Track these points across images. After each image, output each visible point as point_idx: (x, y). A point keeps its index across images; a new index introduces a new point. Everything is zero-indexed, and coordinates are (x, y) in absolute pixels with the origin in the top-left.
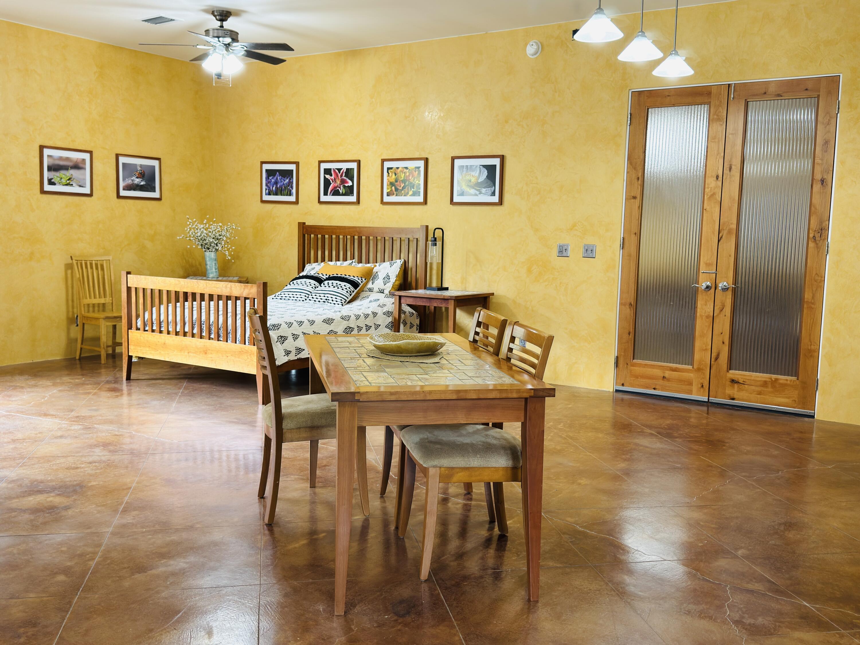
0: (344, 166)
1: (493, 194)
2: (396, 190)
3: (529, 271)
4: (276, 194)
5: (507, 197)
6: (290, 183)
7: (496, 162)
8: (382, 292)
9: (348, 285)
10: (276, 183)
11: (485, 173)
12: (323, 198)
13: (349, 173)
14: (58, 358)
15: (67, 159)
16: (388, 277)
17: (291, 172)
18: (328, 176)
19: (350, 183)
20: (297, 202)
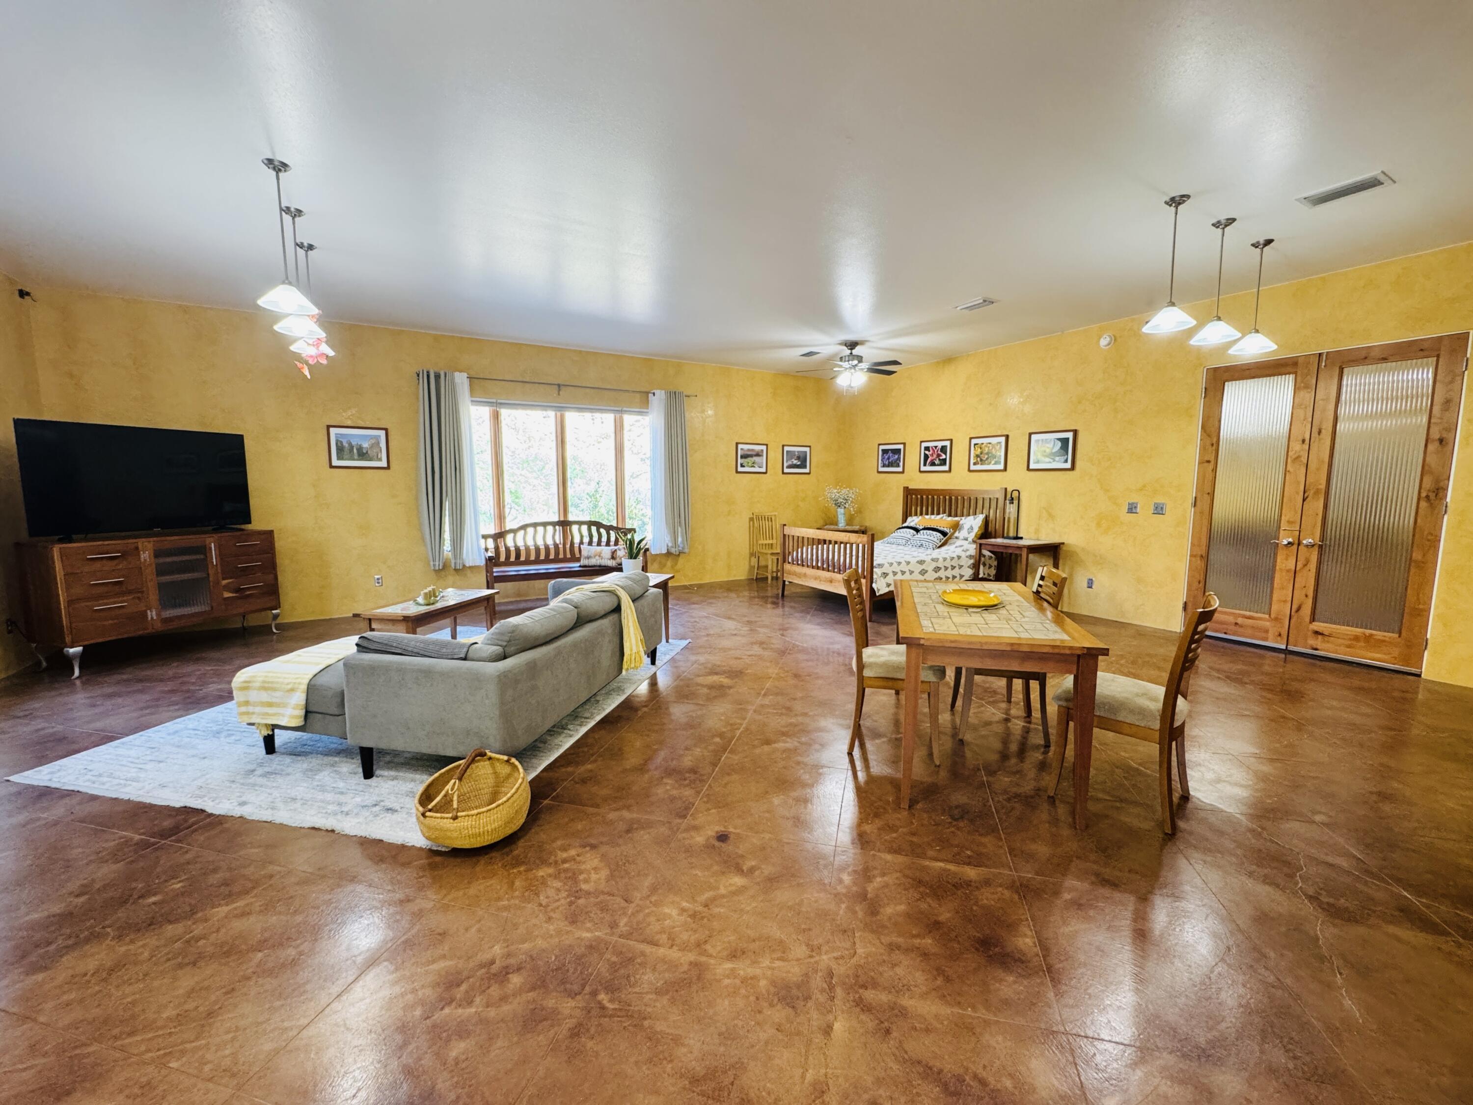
0: (940, 444)
1: (1066, 461)
2: (981, 460)
3: (1099, 525)
4: (888, 466)
5: (1078, 463)
6: (899, 459)
7: (1070, 435)
8: (966, 539)
9: (939, 534)
10: (888, 459)
11: (1059, 444)
12: (923, 468)
13: (943, 449)
14: (743, 578)
15: (753, 450)
16: (972, 528)
17: (900, 450)
18: (927, 452)
19: (944, 457)
20: (903, 472)
